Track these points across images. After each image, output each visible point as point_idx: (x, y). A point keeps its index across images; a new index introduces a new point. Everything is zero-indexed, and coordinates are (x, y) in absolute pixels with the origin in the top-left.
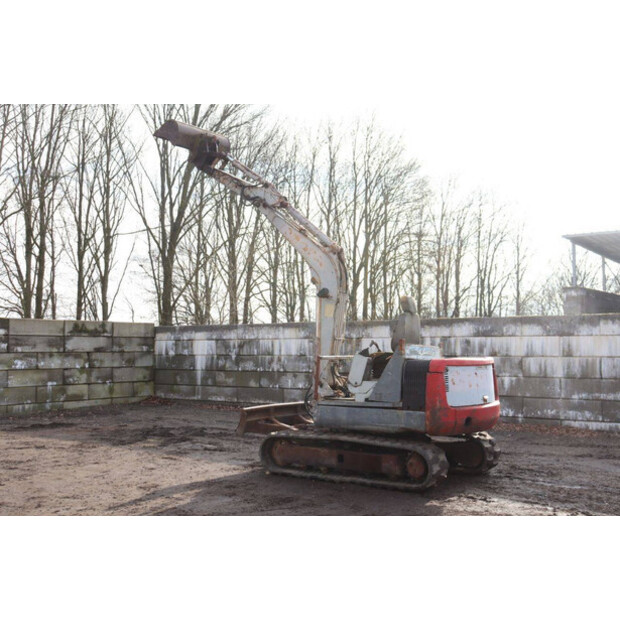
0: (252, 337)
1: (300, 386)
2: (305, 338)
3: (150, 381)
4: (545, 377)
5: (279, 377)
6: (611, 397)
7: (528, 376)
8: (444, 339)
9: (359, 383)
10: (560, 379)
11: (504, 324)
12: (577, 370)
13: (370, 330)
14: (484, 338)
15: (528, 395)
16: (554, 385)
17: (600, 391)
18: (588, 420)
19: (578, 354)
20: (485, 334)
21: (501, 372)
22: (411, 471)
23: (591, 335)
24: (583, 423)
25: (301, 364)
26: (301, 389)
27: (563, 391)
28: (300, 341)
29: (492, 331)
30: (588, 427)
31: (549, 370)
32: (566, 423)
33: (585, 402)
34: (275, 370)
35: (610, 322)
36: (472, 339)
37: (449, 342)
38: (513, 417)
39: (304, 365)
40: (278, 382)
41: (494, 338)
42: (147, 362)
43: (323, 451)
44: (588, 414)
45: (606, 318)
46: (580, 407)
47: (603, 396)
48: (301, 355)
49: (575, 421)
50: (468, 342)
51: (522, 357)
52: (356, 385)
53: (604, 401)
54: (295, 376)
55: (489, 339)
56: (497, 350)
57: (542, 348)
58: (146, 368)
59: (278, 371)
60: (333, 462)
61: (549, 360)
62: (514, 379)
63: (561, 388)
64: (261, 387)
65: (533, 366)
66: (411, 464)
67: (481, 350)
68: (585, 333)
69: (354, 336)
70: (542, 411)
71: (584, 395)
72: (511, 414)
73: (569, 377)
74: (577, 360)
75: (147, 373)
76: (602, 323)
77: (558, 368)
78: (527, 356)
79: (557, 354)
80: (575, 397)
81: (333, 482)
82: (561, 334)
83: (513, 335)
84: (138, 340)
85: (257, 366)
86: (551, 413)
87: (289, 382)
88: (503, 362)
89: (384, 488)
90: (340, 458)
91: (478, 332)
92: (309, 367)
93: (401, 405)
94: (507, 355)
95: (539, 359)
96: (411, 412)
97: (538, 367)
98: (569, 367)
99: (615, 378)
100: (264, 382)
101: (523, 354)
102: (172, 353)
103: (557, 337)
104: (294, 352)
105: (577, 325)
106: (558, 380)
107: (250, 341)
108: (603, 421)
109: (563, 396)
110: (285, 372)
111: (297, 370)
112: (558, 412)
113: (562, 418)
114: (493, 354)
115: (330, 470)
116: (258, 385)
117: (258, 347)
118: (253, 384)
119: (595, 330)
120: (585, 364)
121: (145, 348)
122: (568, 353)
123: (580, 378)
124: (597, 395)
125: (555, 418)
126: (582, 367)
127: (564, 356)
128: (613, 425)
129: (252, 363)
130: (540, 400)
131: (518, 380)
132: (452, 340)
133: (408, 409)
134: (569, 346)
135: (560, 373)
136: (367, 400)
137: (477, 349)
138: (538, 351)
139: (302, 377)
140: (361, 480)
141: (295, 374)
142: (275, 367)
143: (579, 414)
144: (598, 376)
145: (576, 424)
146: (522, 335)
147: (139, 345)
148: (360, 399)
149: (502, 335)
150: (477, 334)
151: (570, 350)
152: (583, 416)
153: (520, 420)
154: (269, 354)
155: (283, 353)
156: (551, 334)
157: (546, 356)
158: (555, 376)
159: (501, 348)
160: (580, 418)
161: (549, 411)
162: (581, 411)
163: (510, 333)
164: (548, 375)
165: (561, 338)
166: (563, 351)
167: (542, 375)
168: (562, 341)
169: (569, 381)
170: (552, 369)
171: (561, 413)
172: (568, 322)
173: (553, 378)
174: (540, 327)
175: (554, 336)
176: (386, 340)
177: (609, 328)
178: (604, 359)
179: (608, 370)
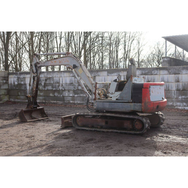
0: (51, 76)
1: (71, 95)
2: (73, 77)
3: (7, 95)
4: (168, 90)
5: (62, 92)
9: (113, 93)
10: (174, 91)
11: (153, 70)
12: (181, 87)
14: (145, 76)
16: (172, 93)
18: (185, 106)
19: (182, 81)
20: (145, 74)
22: (137, 127)
24: (183, 107)
25: (71, 87)
26: (72, 96)
27: (175, 95)
28: (71, 78)
29: (148, 73)
30: (185, 109)
32: (176, 107)
33: (184, 99)
34: (61, 89)
39: (73, 87)
40: (62, 94)
41: (148, 76)
42: (6, 87)
44: (185, 104)
46: (182, 101)
48: (71, 83)
49: (180, 106)
52: (112, 94)
54: (69, 92)
55: (147, 76)
56: (150, 80)
57: (168, 79)
58: (5, 89)
59: (62, 90)
60: (103, 124)
61: (170, 84)
63: (174, 94)
64: (55, 96)
66: (137, 124)
68: (184, 73)
71: (183, 97)
73: (178, 90)
74: (181, 83)
75: (6, 91)
79: (173, 81)
80: (180, 97)
81: (103, 132)
82: (175, 74)
84: (2, 78)
85: (53, 88)
87: (66, 94)
89: (125, 133)
90: (106, 123)
91: (142, 73)
92: (75, 88)
93: (131, 101)
95: (166, 83)
96: (136, 104)
98: (178, 86)
100: (56, 94)
102: (16, 83)
103: (173, 75)
104: (68, 82)
105: (181, 70)
106: (173, 91)
107: (50, 78)
109: (175, 97)
110: (65, 90)
111: (70, 89)
112: (173, 103)
113: (175, 105)
115: (102, 127)
116: (53, 96)
117: (53, 80)
118: (51, 95)
120: (184, 85)
121: (4, 81)
122: (178, 81)
123: (182, 90)
125: (172, 106)
126: (183, 86)
127: (176, 82)
129: (51, 87)
133: (135, 102)
134: (178, 78)
135: (174, 89)
136: (117, 99)
138: (166, 80)
139: (72, 92)
140: (115, 131)
141: (69, 91)
142: (61, 88)
143: (182, 104)
145: (180, 108)
146: (160, 74)
147: (2, 80)
148: (114, 99)
149: (152, 75)
151: (178, 79)
152: (183, 105)
154: (58, 83)
155: (64, 82)
156: (171, 74)
157: (169, 82)
158: (172, 90)
159: (152, 79)
160: (182, 105)
161: (170, 103)
162: (182, 103)
163: (155, 73)
164: (170, 90)
165: (175, 75)
166: (176, 80)
167: (167, 89)
168: (175, 76)
169: (178, 91)
170: (171, 87)
171: (174, 104)
172: (178, 69)
173: (171, 90)
174: (167, 71)
175: (172, 74)
176: (106, 77)
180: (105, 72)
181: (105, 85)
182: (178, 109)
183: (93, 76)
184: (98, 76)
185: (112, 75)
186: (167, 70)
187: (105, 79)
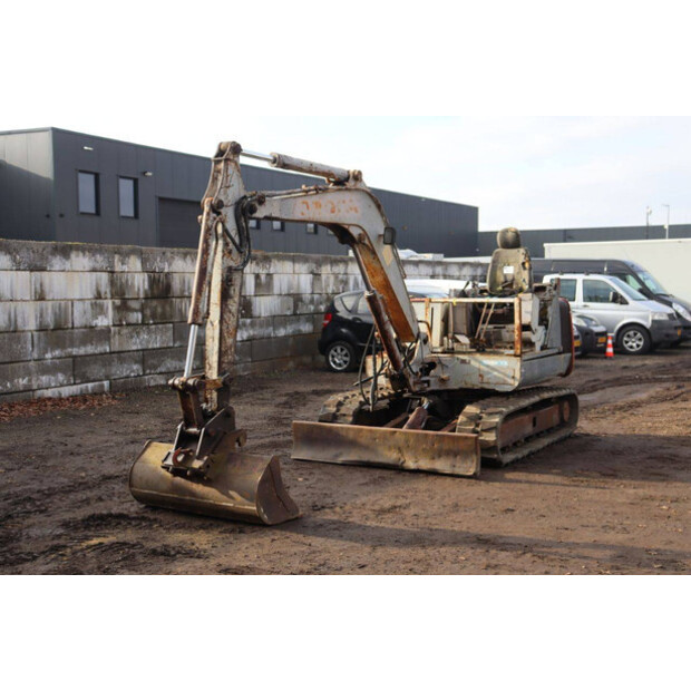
4: (14, 331)
6: (82, 351)
9: (537, 330)
10: (30, 331)
12: (50, 320)
16: (25, 343)
17: (72, 346)
18: (62, 386)
19: (51, 297)
23: (63, 271)
24: (56, 389)
27: (36, 350)
30: (61, 395)
31: (20, 321)
32: (39, 393)
33: (57, 361)
35: (81, 254)
43: (526, 419)
44: (61, 377)
45: (77, 249)
46: (53, 369)
47: (75, 351)
49: (48, 388)
52: (535, 332)
53: (75, 357)
57: (11, 286)
61: (19, 306)
63: (33, 346)
68: (57, 267)
70: (12, 381)
71: (57, 353)
73: (42, 329)
74: (49, 305)
76: (73, 255)
77: (29, 318)
79: (28, 298)
80: (48, 356)
82: (32, 269)
86: (22, 382)
90: (534, 422)
95: (9, 304)
97: (6, 317)
98: (41, 316)
99: (86, 327)
103: (27, 274)
105: (49, 257)
106: (30, 334)
108: (75, 384)
109: (35, 356)
112: (30, 380)
113: (35, 387)
119: (68, 265)
120: (57, 311)
122: (41, 297)
123: (53, 330)
124: (70, 350)
125: (28, 389)
126: (55, 314)
127: (36, 300)
128: (84, 386)
130: (10, 365)
134: (41, 285)
135: (32, 325)
136: (541, 348)
143: (53, 378)
144: (70, 326)
145: (48, 393)
148: (538, 347)
151: (42, 291)
152: (56, 381)
156: (22, 267)
157: (16, 301)
158: (27, 328)
160: (53, 385)
161: (20, 380)
162: (54, 375)
164: (20, 329)
165: (33, 273)
166: (36, 292)
167: (12, 329)
168: (33, 279)
169: (42, 333)
170: (23, 318)
171: (33, 382)
172: (40, 250)
173: (23, 331)
174: (8, 257)
175: (24, 270)
177: (80, 261)
178: (76, 303)
179: (79, 316)
182: (42, 400)
186: (10, 253)
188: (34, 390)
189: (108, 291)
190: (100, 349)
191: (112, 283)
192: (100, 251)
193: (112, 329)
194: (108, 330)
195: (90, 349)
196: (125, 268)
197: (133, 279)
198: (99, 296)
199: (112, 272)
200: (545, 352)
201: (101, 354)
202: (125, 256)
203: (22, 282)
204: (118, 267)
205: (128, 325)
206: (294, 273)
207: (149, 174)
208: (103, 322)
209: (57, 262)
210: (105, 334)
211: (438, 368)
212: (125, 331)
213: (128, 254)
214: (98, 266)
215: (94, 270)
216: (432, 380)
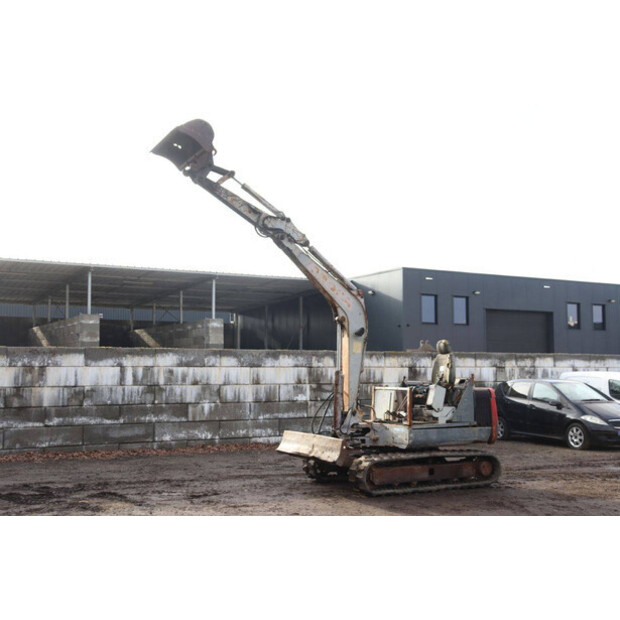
4: (238, 402)
6: (286, 416)
7: (224, 402)
8: (147, 369)
10: (250, 403)
11: (206, 356)
12: (262, 396)
13: (58, 358)
14: (185, 369)
15: (224, 418)
16: (245, 409)
17: (278, 412)
18: (270, 436)
19: (264, 382)
20: (188, 365)
21: (201, 399)
23: (274, 367)
24: (266, 439)
27: (252, 414)
29: (194, 361)
31: (242, 396)
32: (254, 440)
33: (268, 421)
35: (287, 357)
36: (175, 369)
37: (152, 372)
38: (212, 439)
41: (196, 368)
43: (417, 468)
44: (269, 431)
45: (284, 354)
46: (264, 426)
47: (280, 415)
49: (260, 437)
50: (171, 372)
51: (220, 386)
52: (438, 411)
53: (280, 419)
55: (191, 369)
56: (198, 379)
57: (237, 377)
60: (425, 475)
61: (242, 387)
62: (213, 405)
63: (250, 412)
65: (229, 393)
67: (184, 380)
68: (269, 365)
69: (36, 364)
70: (235, 431)
71: (267, 416)
72: (209, 437)
73: (257, 401)
74: (263, 387)
76: (281, 357)
77: (248, 394)
78: (225, 384)
79: (248, 382)
80: (261, 417)
82: (252, 366)
83: (213, 366)
86: (242, 432)
88: (204, 390)
90: (431, 472)
91: (181, 362)
93: (475, 423)
94: (207, 384)
95: (234, 386)
97: (233, 394)
98: (257, 393)
99: (289, 401)
101: (221, 383)
103: (248, 369)
105: (264, 359)
106: (248, 404)
108: (280, 435)
109: (252, 417)
112: (247, 432)
113: (251, 436)
114: (195, 383)
119: (277, 363)
120: (268, 391)
122: (257, 382)
123: (265, 402)
124: (276, 414)
125: (245, 437)
126: (267, 393)
127: (253, 384)
130: (234, 423)
131: (216, 406)
132: (156, 369)
134: (257, 375)
135: (250, 399)
136: (448, 422)
137: (180, 378)
138: (233, 379)
143: (263, 431)
144: (277, 400)
145: (260, 440)
146: (221, 366)
148: (442, 421)
149: (204, 366)
150: (180, 365)
151: (258, 379)
152: (266, 433)
153: (217, 441)
156: (244, 365)
157: (240, 384)
158: (246, 401)
159: (202, 377)
160: (264, 435)
162: (264, 429)
163: (210, 364)
164: (241, 401)
165: (252, 368)
166: (253, 380)
167: (236, 401)
168: (252, 372)
169: (257, 404)
170: (244, 395)
171: (250, 432)
172: (258, 355)
173: (244, 402)
174: (236, 359)
175: (246, 367)
176: (79, 369)
177: (286, 361)
178: (282, 386)
179: (284, 394)
180: (78, 355)
181: (75, 392)
182: (257, 443)
183: (37, 364)
184: (56, 365)
185: (101, 363)
186: (237, 357)
187: (76, 375)
188: (250, 438)
189: (307, 378)
190: (299, 415)
191: (310, 374)
192: (301, 354)
193: (309, 403)
194: (306, 402)
195: (292, 415)
196: (321, 364)
197: (327, 371)
198: (299, 382)
199: (311, 367)
200: (449, 425)
201: (300, 418)
202: (320, 358)
203: (244, 374)
204: (315, 363)
205: (322, 400)
206: (476, 366)
207: (478, 293)
208: (301, 398)
209: (269, 362)
210: (304, 406)
211: (372, 431)
212: (319, 404)
213: (323, 356)
214: (298, 363)
215: (296, 366)
216: (367, 439)
